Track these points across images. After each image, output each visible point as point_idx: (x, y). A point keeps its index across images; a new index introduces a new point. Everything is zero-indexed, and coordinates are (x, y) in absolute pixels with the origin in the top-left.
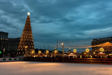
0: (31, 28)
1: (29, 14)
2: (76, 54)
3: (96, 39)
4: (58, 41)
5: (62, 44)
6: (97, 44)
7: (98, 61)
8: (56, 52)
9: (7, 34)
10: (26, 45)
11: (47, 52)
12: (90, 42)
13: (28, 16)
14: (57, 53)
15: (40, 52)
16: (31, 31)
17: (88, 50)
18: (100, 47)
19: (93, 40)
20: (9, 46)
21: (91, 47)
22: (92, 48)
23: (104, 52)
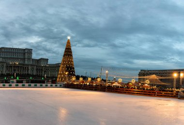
0: (71, 52)
1: (69, 38)
2: (121, 83)
3: (144, 70)
4: (102, 68)
5: (107, 72)
6: (144, 75)
7: (142, 93)
8: (99, 80)
9: (48, 60)
10: (66, 71)
11: (89, 79)
12: (138, 72)
13: (69, 41)
14: (100, 82)
15: (81, 79)
16: (72, 56)
17: (133, 81)
18: (147, 79)
19: (141, 70)
20: (49, 72)
21: (138, 77)
22: (139, 79)
23: (149, 84)
